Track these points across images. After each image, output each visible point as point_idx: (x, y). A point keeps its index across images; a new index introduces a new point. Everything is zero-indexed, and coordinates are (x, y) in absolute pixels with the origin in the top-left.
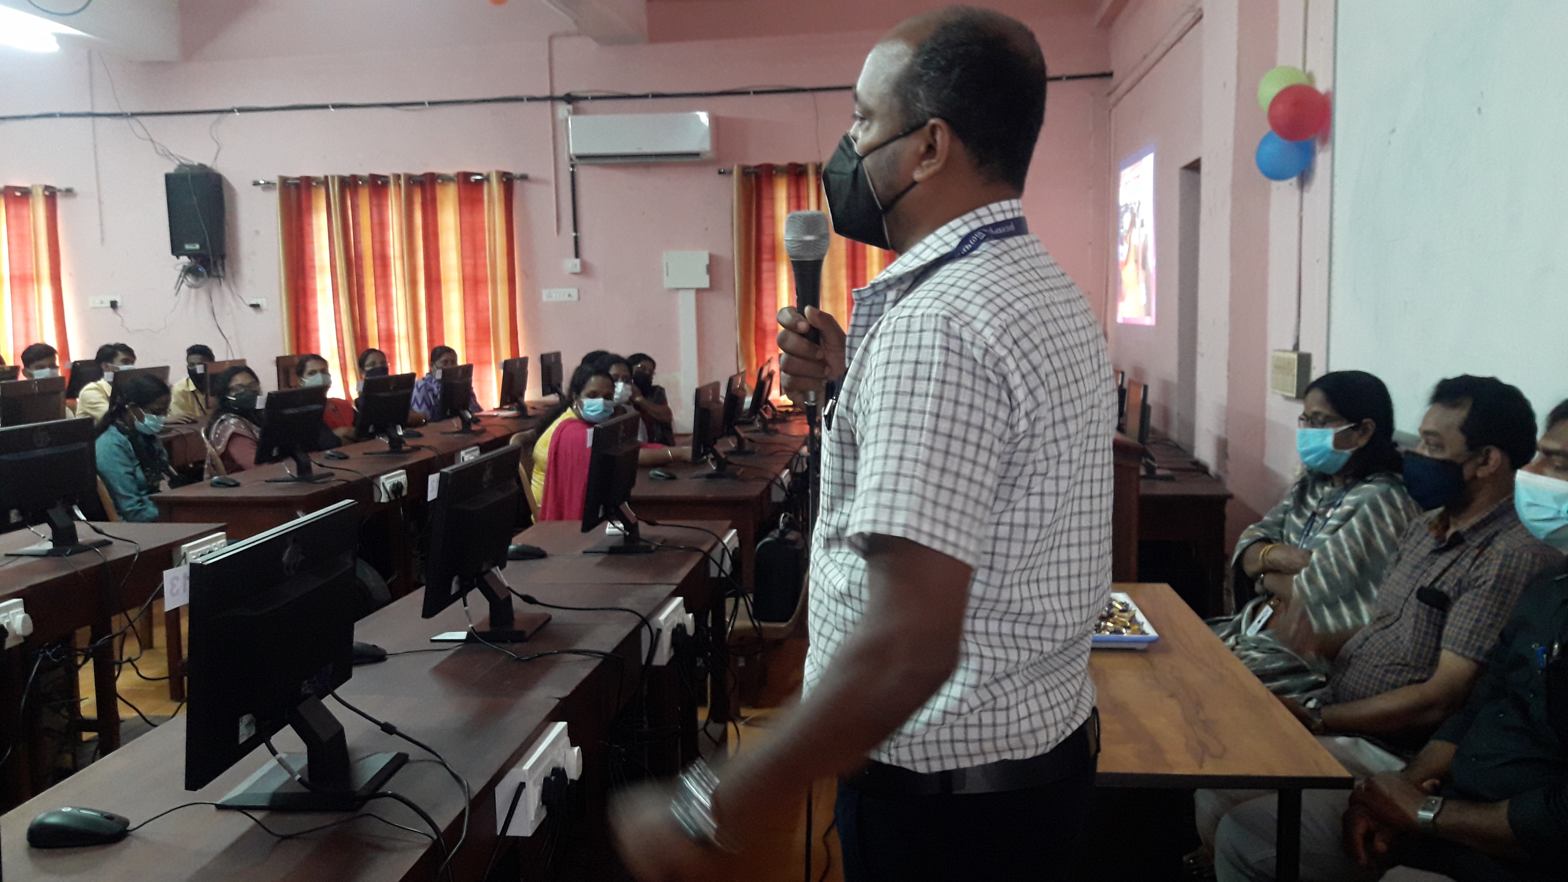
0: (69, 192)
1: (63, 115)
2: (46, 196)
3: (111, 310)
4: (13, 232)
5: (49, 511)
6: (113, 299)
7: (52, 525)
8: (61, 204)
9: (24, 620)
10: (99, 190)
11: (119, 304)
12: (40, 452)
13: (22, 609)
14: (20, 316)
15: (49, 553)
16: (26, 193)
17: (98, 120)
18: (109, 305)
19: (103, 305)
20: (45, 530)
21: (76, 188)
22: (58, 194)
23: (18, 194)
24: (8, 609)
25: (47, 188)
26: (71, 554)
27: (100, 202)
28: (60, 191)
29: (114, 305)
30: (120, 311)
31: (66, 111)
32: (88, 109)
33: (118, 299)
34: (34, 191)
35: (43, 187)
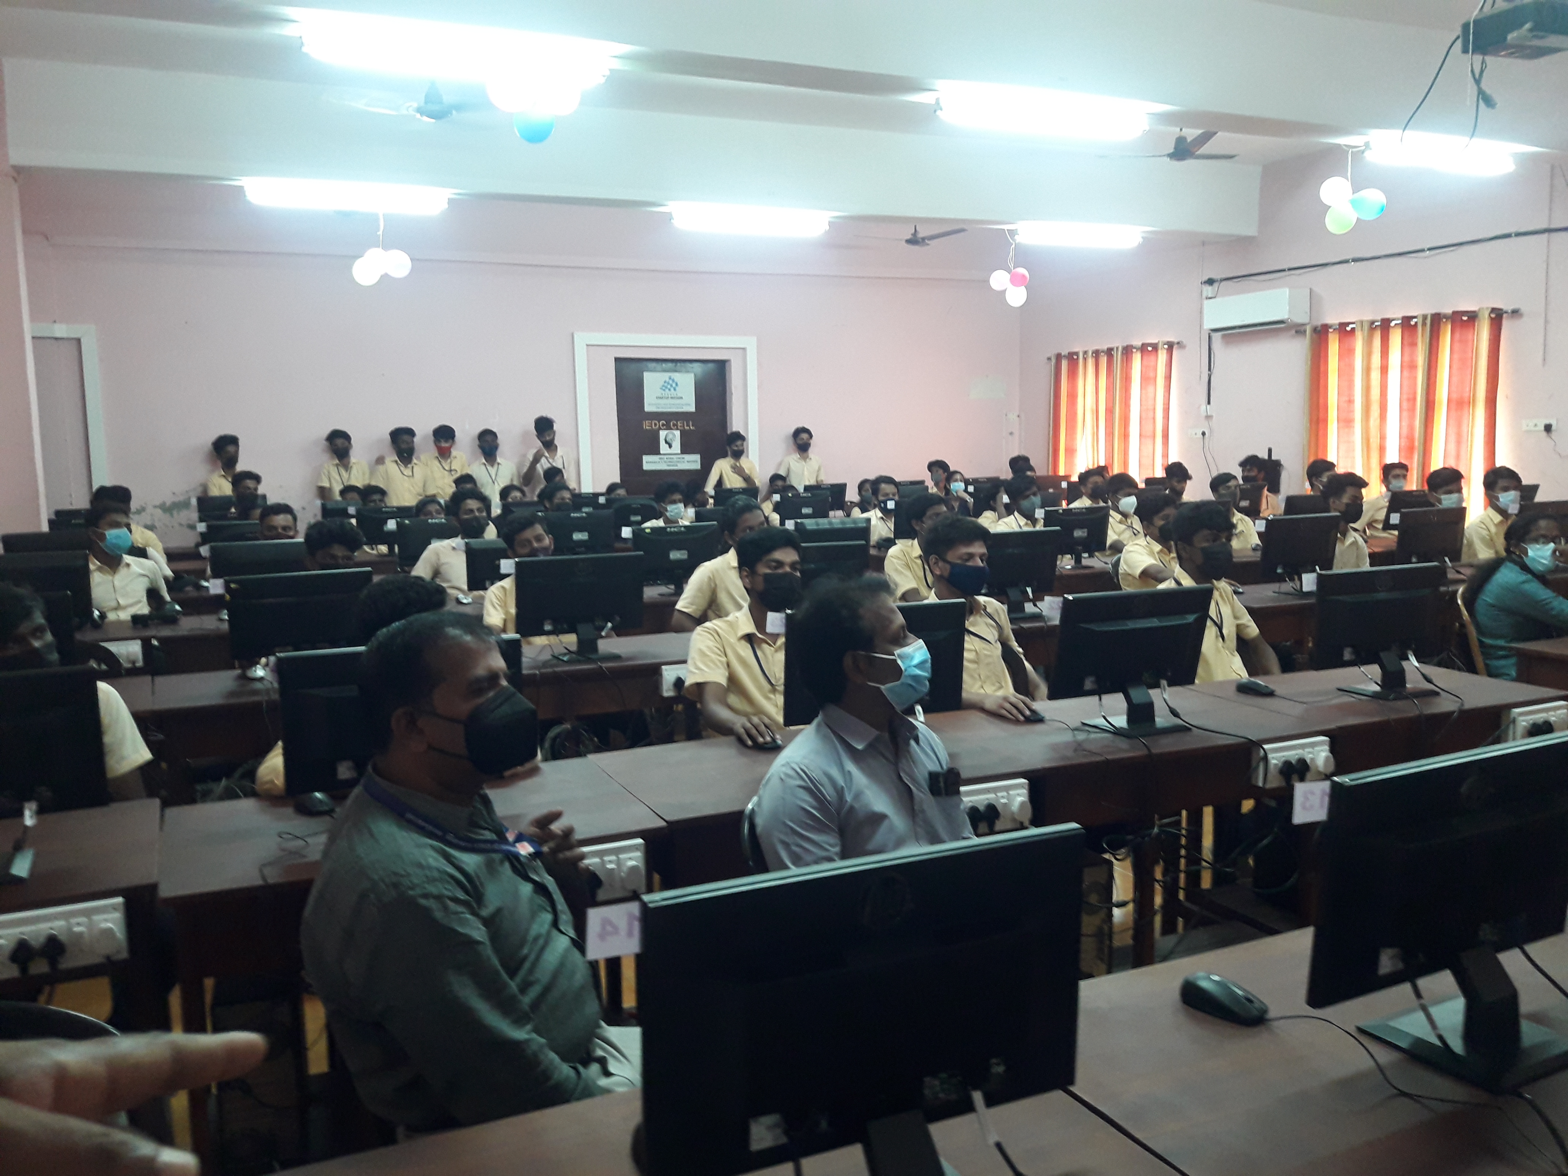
0: (1515, 313)
1: (1518, 234)
2: (1492, 319)
3: (1544, 434)
4: (1456, 356)
5: (1382, 655)
6: (1548, 422)
7: (1382, 667)
8: (1506, 324)
9: (1327, 758)
10: (1546, 310)
11: (1554, 428)
12: (1382, 596)
13: (1327, 748)
14: (1452, 438)
15: (1375, 696)
16: (1473, 317)
17: (1555, 235)
18: (1543, 428)
19: (1537, 429)
20: (1374, 671)
21: (1524, 309)
22: (1505, 315)
23: (1465, 318)
24: (1313, 745)
25: (1493, 310)
26: (1395, 699)
27: (1546, 322)
28: (1506, 312)
29: (1548, 428)
30: (1554, 435)
31: (1522, 230)
32: (1544, 226)
33: (1553, 422)
34: (1480, 315)
35: (1490, 310)
